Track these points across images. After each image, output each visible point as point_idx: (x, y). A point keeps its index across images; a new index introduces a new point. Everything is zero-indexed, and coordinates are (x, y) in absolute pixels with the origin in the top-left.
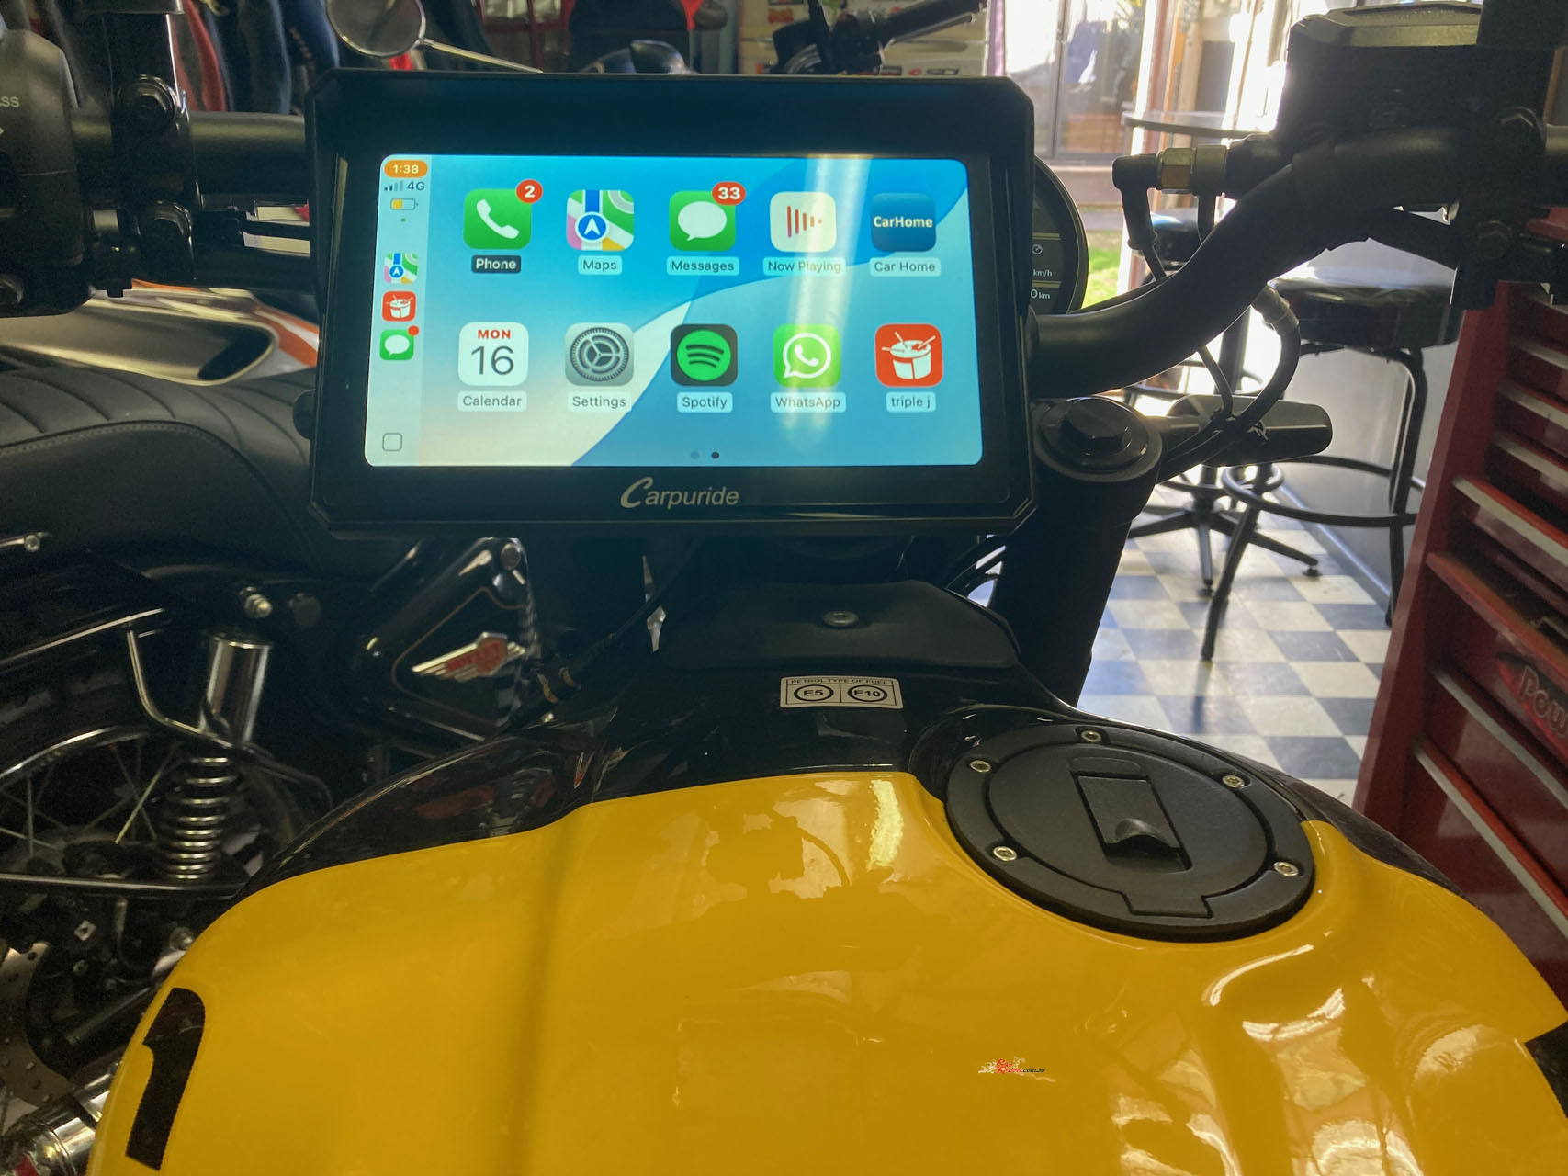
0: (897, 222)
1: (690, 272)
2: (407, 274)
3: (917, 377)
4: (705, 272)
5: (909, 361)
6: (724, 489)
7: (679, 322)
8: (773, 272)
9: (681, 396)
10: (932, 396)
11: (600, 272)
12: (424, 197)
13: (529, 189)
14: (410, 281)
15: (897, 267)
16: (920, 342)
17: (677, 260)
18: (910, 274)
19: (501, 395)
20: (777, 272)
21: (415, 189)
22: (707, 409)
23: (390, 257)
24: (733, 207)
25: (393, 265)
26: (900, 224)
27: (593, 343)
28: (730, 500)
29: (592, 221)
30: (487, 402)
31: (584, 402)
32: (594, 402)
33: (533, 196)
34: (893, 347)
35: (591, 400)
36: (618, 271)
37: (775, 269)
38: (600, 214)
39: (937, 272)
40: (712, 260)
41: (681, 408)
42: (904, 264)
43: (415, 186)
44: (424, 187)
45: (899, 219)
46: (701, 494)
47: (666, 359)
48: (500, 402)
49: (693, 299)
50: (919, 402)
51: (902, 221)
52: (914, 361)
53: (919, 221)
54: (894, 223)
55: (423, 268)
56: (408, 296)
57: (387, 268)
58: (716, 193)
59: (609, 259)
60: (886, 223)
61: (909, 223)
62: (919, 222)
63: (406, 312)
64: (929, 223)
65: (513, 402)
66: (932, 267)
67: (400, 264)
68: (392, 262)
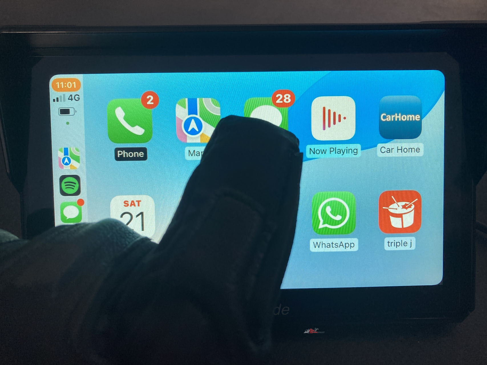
0: (397, 117)
2: (74, 163)
3: (405, 226)
5: (400, 216)
10: (414, 239)
12: (81, 105)
13: (150, 98)
14: (76, 167)
15: (395, 150)
16: (407, 203)
18: (404, 155)
20: (316, 156)
21: (74, 100)
23: (61, 150)
24: (286, 109)
25: (64, 156)
26: (398, 119)
29: (193, 121)
33: (152, 103)
34: (391, 207)
38: (198, 116)
39: (421, 154)
42: (400, 148)
43: (73, 98)
44: (79, 98)
45: (398, 115)
50: (405, 244)
51: (399, 117)
52: (403, 215)
53: (411, 116)
54: (394, 118)
55: (83, 159)
57: (60, 159)
58: (275, 99)
60: (389, 118)
61: (404, 118)
64: (417, 118)
66: (418, 150)
67: (68, 155)
68: (63, 154)
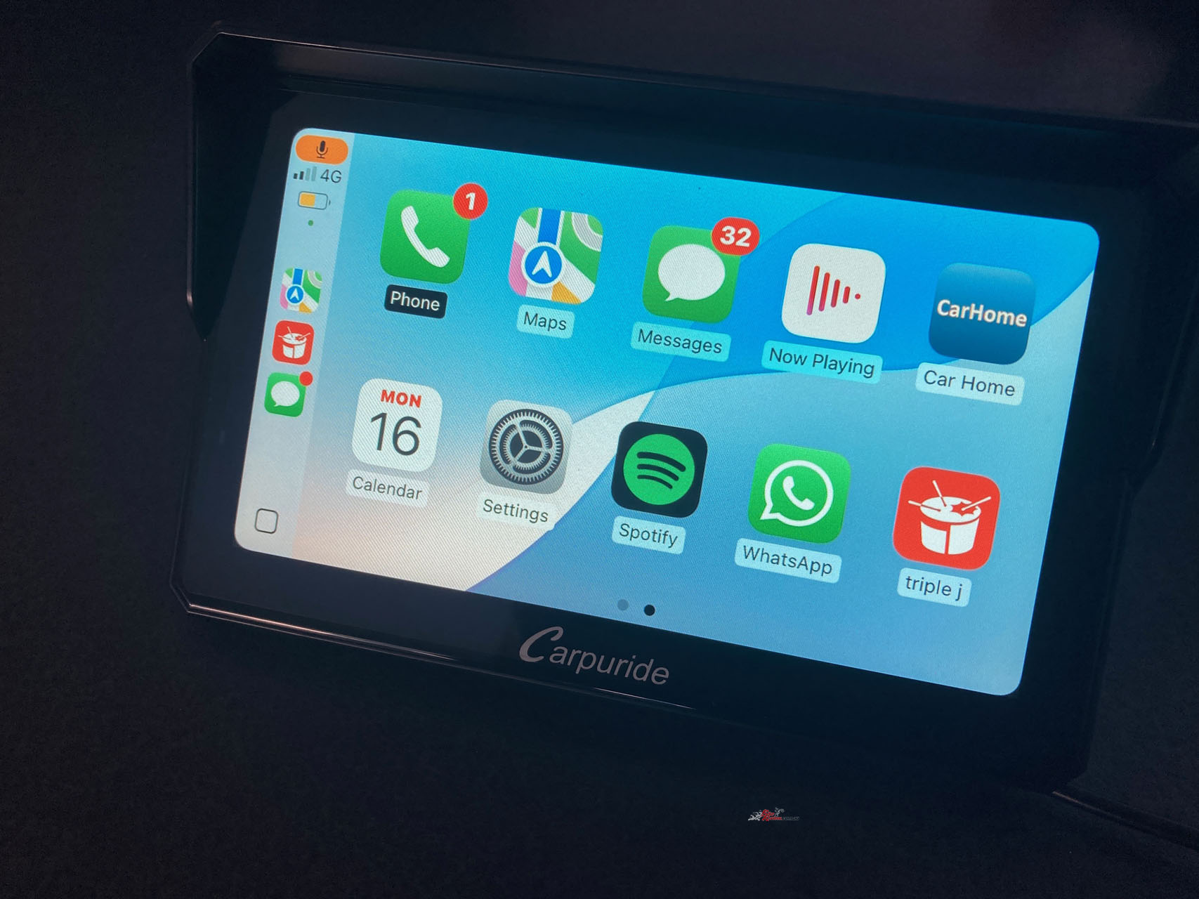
0: (973, 311)
1: (661, 349)
2: (308, 300)
3: (951, 552)
4: (681, 352)
5: (945, 526)
6: (652, 661)
7: (635, 418)
8: (774, 364)
9: (619, 520)
10: (967, 584)
11: (544, 331)
12: (339, 192)
13: (470, 198)
14: (310, 310)
15: (957, 383)
16: (966, 502)
17: (647, 328)
18: (974, 395)
19: (398, 482)
20: (781, 365)
21: (330, 180)
22: (650, 545)
23: (289, 273)
24: (736, 259)
25: (292, 285)
26: (976, 316)
27: (520, 430)
28: (657, 678)
29: (545, 256)
30: (381, 488)
31: (497, 509)
32: (509, 509)
33: (474, 208)
34: (924, 503)
35: (506, 506)
36: (567, 334)
37: (779, 360)
38: (556, 248)
39: (1016, 400)
40: (694, 335)
41: (617, 538)
42: (969, 379)
43: (329, 177)
44: (340, 179)
45: (977, 308)
46: (621, 662)
47: (607, 469)
48: (396, 492)
49: (659, 387)
50: (946, 590)
51: (980, 312)
52: (952, 527)
53: (1006, 315)
54: (968, 313)
55: (325, 296)
56: (304, 330)
57: (284, 288)
58: (718, 234)
59: (558, 315)
60: (956, 312)
61: (990, 316)
62: (1005, 317)
63: (300, 352)
64: (1020, 320)
65: (412, 494)
66: (1009, 390)
67: (300, 284)
68: (292, 280)
